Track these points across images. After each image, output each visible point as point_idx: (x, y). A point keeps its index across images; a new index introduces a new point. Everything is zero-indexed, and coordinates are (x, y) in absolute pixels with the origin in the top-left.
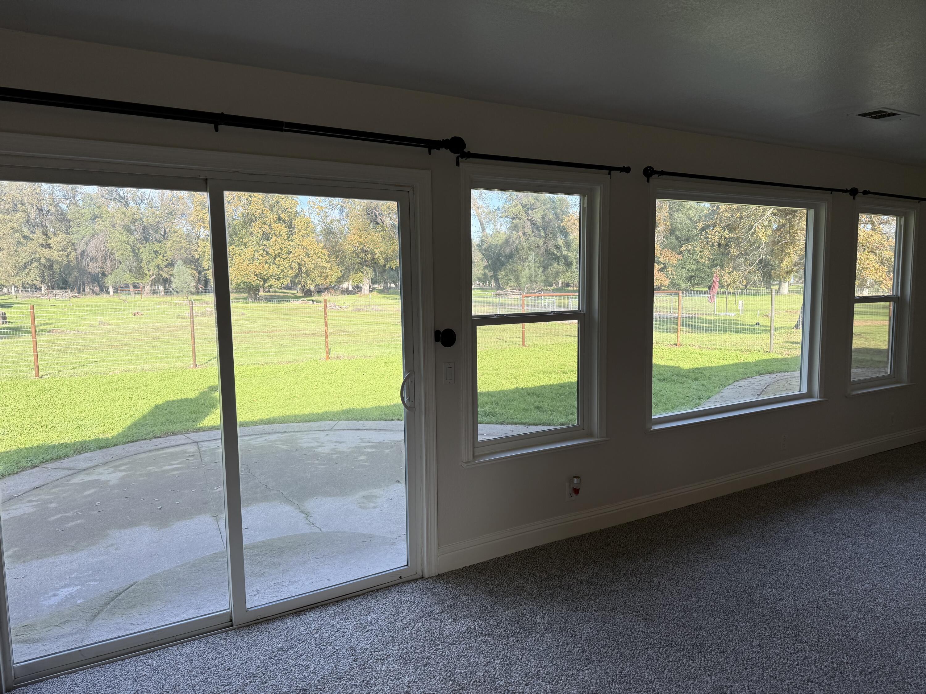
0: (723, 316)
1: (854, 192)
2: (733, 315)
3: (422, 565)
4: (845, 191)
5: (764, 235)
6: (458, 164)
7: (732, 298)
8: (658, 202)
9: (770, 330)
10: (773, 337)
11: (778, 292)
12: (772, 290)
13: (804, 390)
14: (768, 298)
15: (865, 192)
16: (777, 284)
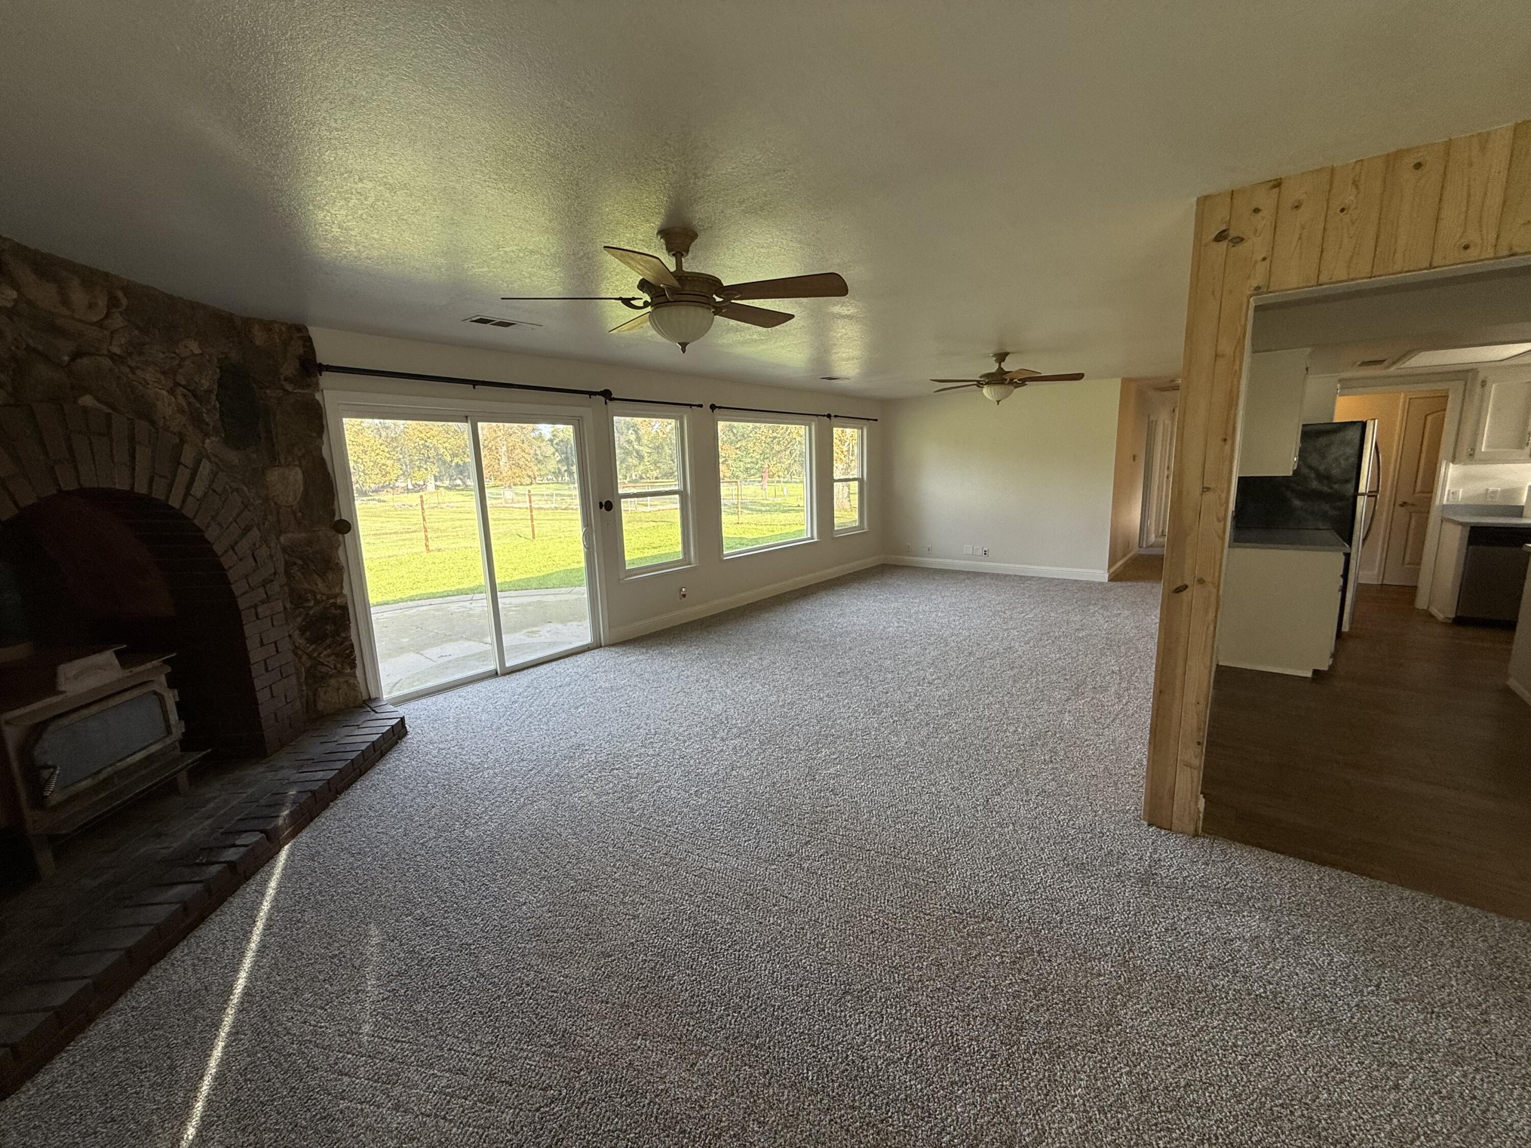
0: (773, 500)
1: (829, 416)
2: (781, 499)
3: (600, 640)
4: (824, 416)
6: (606, 403)
7: (775, 486)
8: (719, 422)
13: (809, 536)
15: (836, 416)
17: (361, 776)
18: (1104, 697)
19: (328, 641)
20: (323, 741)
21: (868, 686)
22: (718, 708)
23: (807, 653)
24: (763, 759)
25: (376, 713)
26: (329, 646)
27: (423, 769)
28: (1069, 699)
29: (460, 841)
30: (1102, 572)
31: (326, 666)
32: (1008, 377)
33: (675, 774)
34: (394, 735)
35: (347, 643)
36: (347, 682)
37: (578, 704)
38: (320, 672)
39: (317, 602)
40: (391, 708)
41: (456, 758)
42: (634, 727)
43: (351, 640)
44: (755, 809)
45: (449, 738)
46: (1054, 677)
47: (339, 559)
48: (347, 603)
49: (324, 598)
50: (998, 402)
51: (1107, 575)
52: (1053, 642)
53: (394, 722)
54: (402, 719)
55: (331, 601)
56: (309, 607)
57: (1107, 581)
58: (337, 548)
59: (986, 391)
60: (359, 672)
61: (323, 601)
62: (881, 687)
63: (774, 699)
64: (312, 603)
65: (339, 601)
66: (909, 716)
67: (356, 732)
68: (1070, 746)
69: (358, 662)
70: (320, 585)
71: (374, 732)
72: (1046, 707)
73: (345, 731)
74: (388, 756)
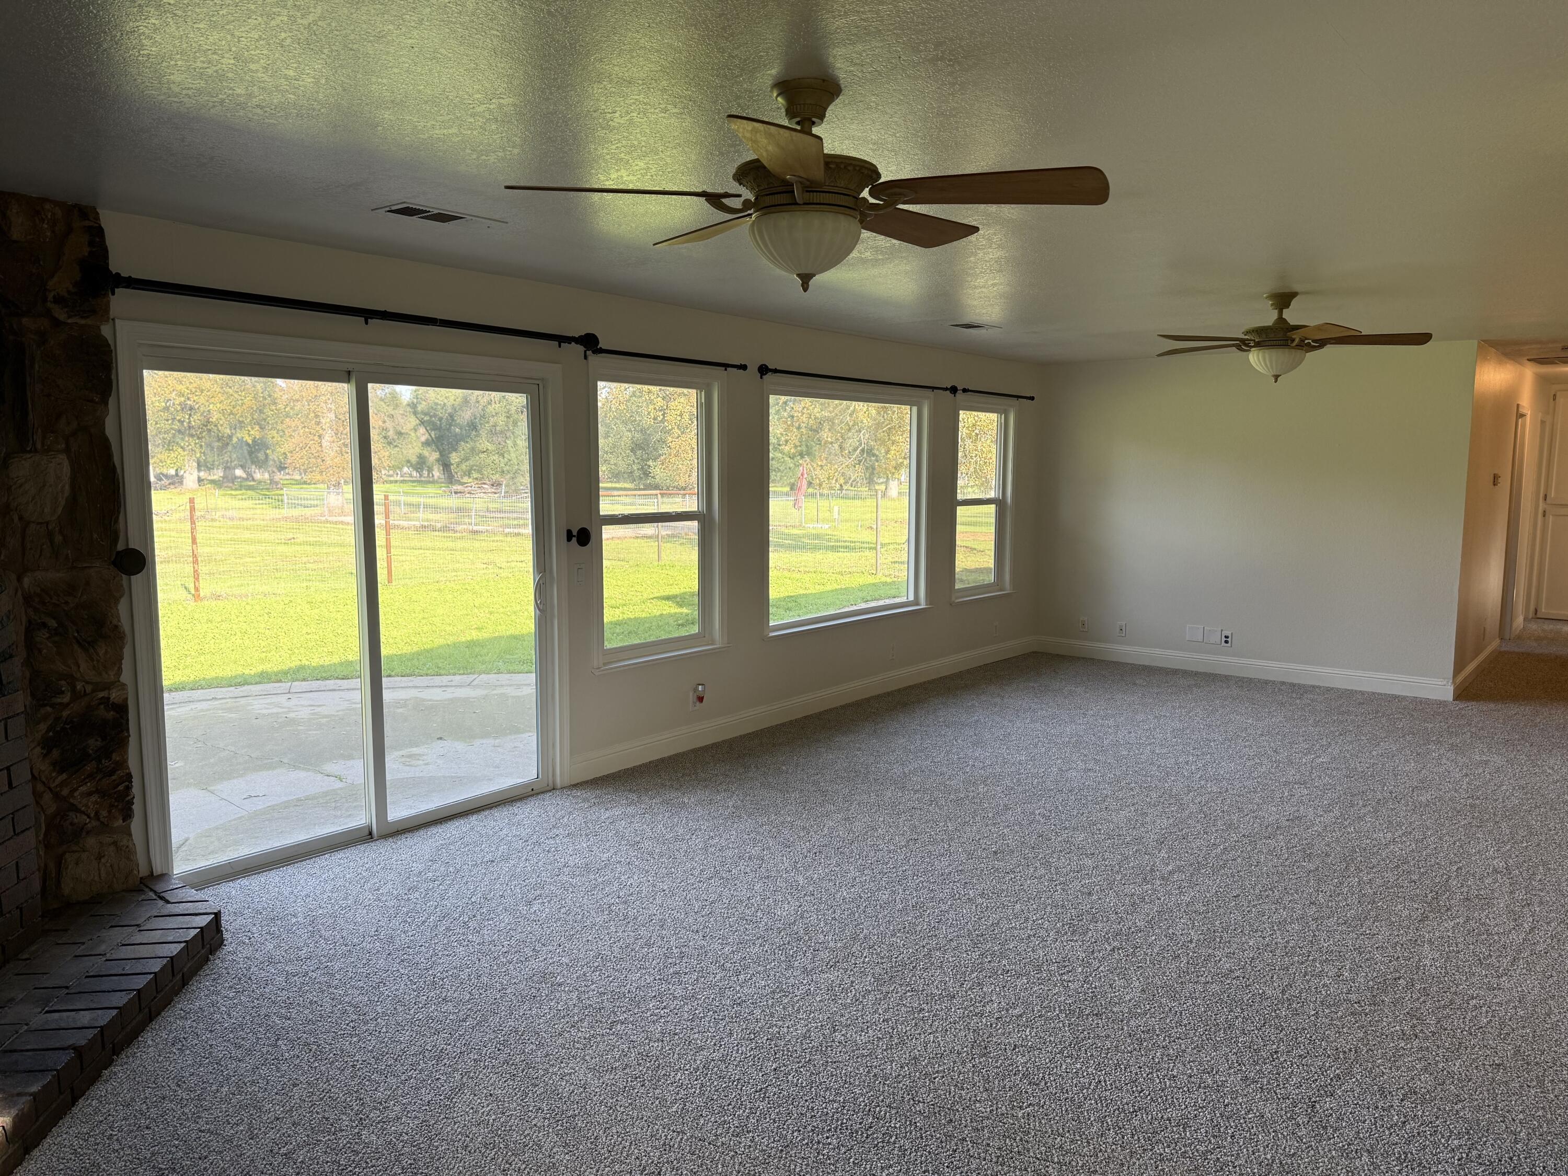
0: (812, 528)
1: (954, 390)
2: (827, 526)
3: (553, 776)
4: (946, 389)
5: (866, 415)
6: (586, 358)
7: (823, 503)
8: (772, 397)
9: (876, 549)
10: (879, 555)
11: (884, 495)
12: (876, 491)
13: (911, 598)
14: (871, 502)
15: (965, 390)
16: (882, 483)
17: (151, 1020)
18: (1487, 916)
19: (89, 768)
20: (78, 952)
21: (1051, 880)
22: (785, 911)
23: (928, 811)
24: (886, 1011)
25: (168, 902)
26: (91, 776)
27: (263, 1011)
28: (1424, 918)
29: (357, 1153)
30: (1440, 682)
31: (83, 813)
32: (1297, 336)
33: (731, 1034)
34: (203, 947)
35: (120, 773)
36: (115, 843)
37: (531, 896)
38: (72, 824)
39: (76, 696)
40: (192, 894)
41: (323, 992)
42: (640, 942)
43: (128, 768)
44: (889, 1106)
45: (303, 954)
46: (1390, 876)
47: (119, 621)
48: (127, 699)
49: (89, 688)
50: (1276, 377)
51: (1451, 688)
52: (1376, 811)
53: (203, 921)
54: (217, 915)
55: (101, 695)
56: (61, 704)
57: (1450, 697)
58: (117, 601)
59: (1255, 358)
60: (136, 825)
61: (85, 694)
62: (1076, 883)
63: (885, 896)
64: (66, 699)
65: (114, 695)
66: (1139, 939)
67: (138, 938)
68: (1444, 1007)
69: (137, 807)
70: (83, 666)
71: (170, 939)
72: (1385, 930)
73: (118, 935)
74: (194, 985)
